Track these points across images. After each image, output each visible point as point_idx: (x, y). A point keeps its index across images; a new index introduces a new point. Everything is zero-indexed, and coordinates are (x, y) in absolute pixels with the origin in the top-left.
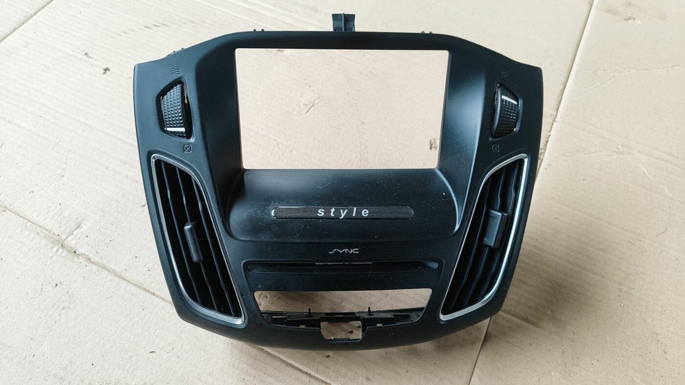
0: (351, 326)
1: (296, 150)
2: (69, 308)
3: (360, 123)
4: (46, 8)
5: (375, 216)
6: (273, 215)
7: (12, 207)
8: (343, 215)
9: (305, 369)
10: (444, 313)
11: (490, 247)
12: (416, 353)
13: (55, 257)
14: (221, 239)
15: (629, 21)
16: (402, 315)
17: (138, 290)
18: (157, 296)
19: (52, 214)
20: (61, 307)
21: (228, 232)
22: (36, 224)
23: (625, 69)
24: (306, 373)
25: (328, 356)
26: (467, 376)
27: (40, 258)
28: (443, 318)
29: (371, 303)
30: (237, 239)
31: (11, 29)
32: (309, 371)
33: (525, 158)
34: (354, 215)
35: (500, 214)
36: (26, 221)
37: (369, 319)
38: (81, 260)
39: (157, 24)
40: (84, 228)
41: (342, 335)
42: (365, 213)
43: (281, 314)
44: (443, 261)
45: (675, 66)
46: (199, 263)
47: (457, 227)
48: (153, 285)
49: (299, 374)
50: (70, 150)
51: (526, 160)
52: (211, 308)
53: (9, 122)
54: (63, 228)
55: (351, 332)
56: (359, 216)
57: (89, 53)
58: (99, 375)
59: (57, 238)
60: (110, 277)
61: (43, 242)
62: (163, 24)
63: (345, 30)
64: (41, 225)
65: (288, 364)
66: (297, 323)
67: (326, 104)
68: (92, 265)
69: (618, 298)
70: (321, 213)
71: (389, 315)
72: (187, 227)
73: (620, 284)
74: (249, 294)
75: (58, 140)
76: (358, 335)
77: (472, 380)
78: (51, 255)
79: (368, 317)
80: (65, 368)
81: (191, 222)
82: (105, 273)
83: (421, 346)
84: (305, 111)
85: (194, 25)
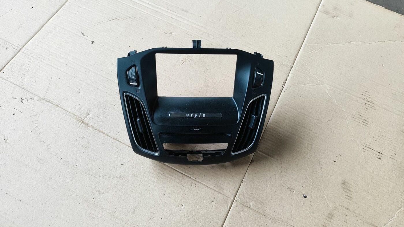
0: (199, 156)
1: (178, 82)
2: (88, 147)
3: (206, 69)
4: (61, 9)
5: (208, 117)
6: (169, 115)
7: (60, 105)
8: (196, 116)
9: (181, 172)
10: (233, 152)
11: (251, 128)
12: (224, 167)
13: (80, 127)
14: (150, 124)
15: (334, 18)
16: (218, 152)
17: (115, 140)
18: (123, 143)
19: (77, 108)
20: (85, 147)
21: (153, 121)
22: (71, 113)
23: (328, 43)
24: (181, 173)
25: (190, 167)
26: (243, 175)
27: (74, 127)
28: (232, 154)
29: (207, 147)
30: (156, 124)
31: (47, 20)
32: (183, 173)
33: (265, 95)
34: (200, 116)
35: (255, 116)
36: (67, 112)
37: (205, 153)
38: (91, 128)
39: (114, 19)
40: (91, 115)
41: (195, 159)
42: (204, 115)
43: (172, 151)
44: (233, 133)
45: (352, 42)
46: (142, 133)
47: (238, 121)
48: (121, 139)
49: (178, 173)
50: (81, 81)
51: (266, 96)
52: (146, 149)
53: (53, 67)
54: (82, 115)
55: (199, 158)
56: (201, 117)
57: (84, 33)
58: (103, 173)
59: (80, 119)
60: (103, 135)
61: (75, 121)
62: (116, 19)
63: (197, 48)
64: (73, 113)
65: (174, 170)
66: (178, 155)
67: (191, 60)
68: (95, 130)
69: (306, 147)
70: (188, 115)
71: (214, 152)
72: (138, 120)
73: (308, 141)
74: (161, 144)
75: (75, 76)
76: (201, 159)
77: (245, 177)
78: (79, 126)
79: (205, 152)
80: (90, 170)
81: (139, 118)
82: (101, 134)
83: (226, 164)
84: (181, 64)
85: (130, 19)
